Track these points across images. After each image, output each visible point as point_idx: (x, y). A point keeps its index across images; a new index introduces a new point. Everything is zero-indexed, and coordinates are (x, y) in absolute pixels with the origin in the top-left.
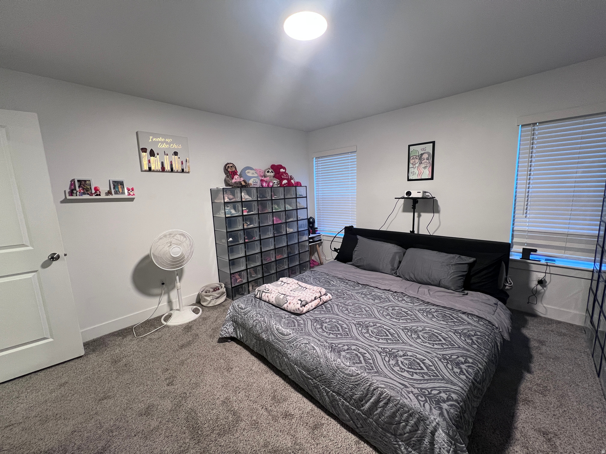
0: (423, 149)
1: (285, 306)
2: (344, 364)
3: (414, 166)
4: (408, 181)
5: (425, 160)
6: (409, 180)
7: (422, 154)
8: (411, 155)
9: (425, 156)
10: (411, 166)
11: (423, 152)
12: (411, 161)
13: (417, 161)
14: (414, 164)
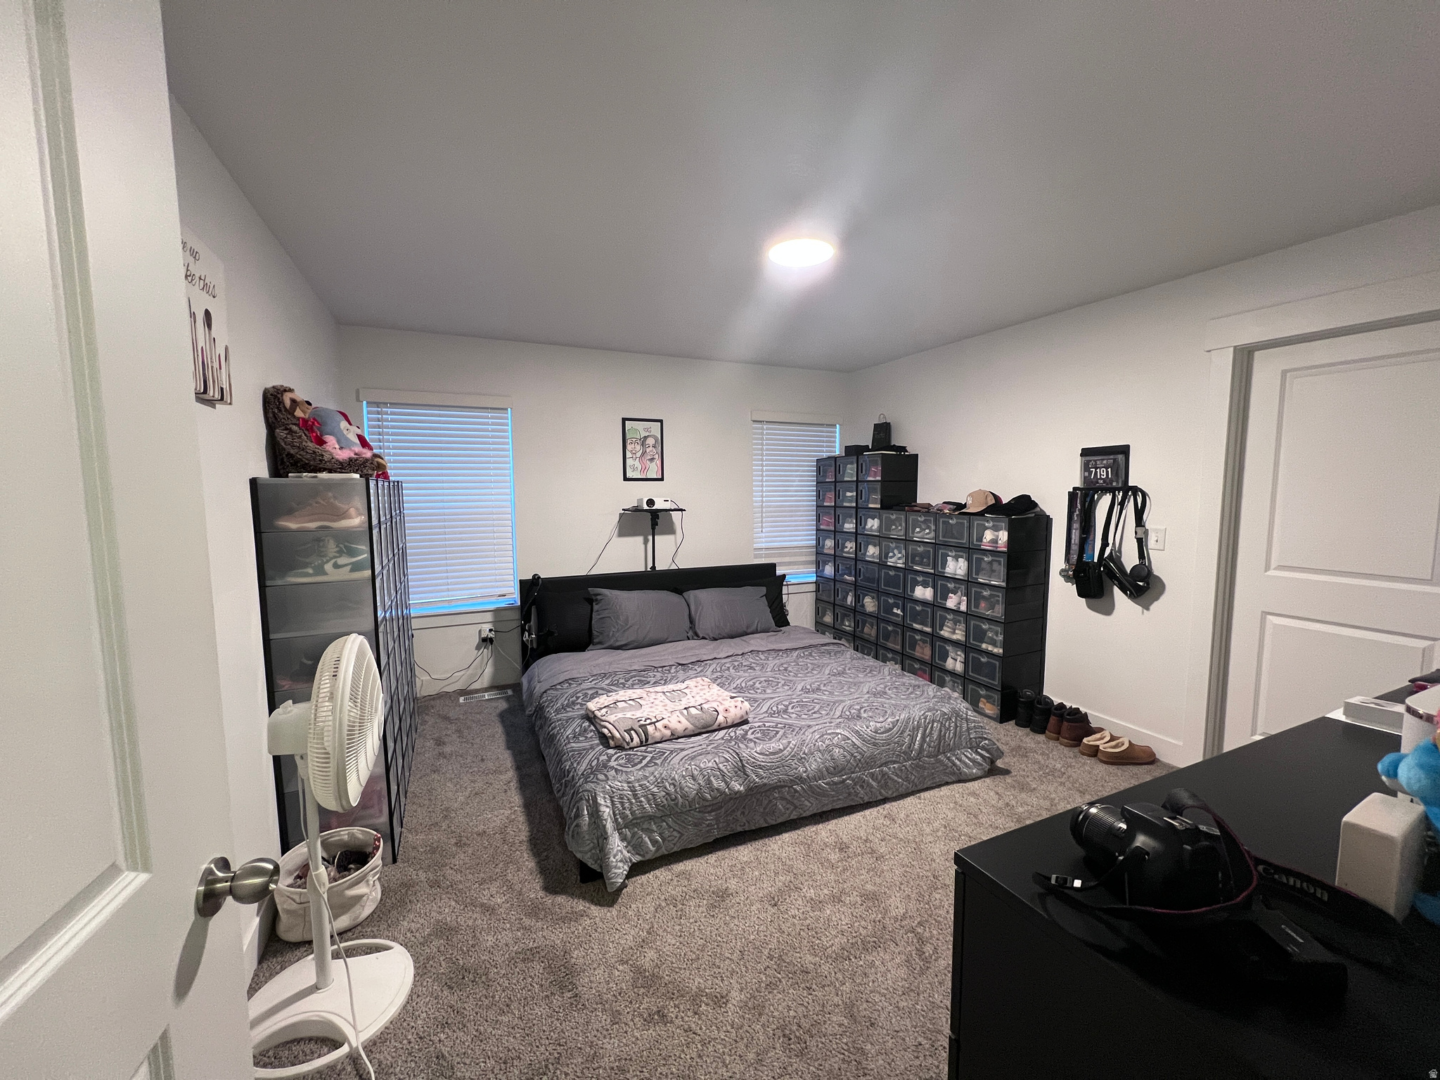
0: (646, 430)
1: (721, 719)
2: (879, 722)
3: (634, 457)
4: (624, 480)
5: (651, 448)
6: (626, 479)
7: (646, 438)
8: (628, 436)
9: (651, 441)
10: (628, 455)
11: (647, 434)
12: (629, 447)
13: (638, 447)
14: (634, 452)
